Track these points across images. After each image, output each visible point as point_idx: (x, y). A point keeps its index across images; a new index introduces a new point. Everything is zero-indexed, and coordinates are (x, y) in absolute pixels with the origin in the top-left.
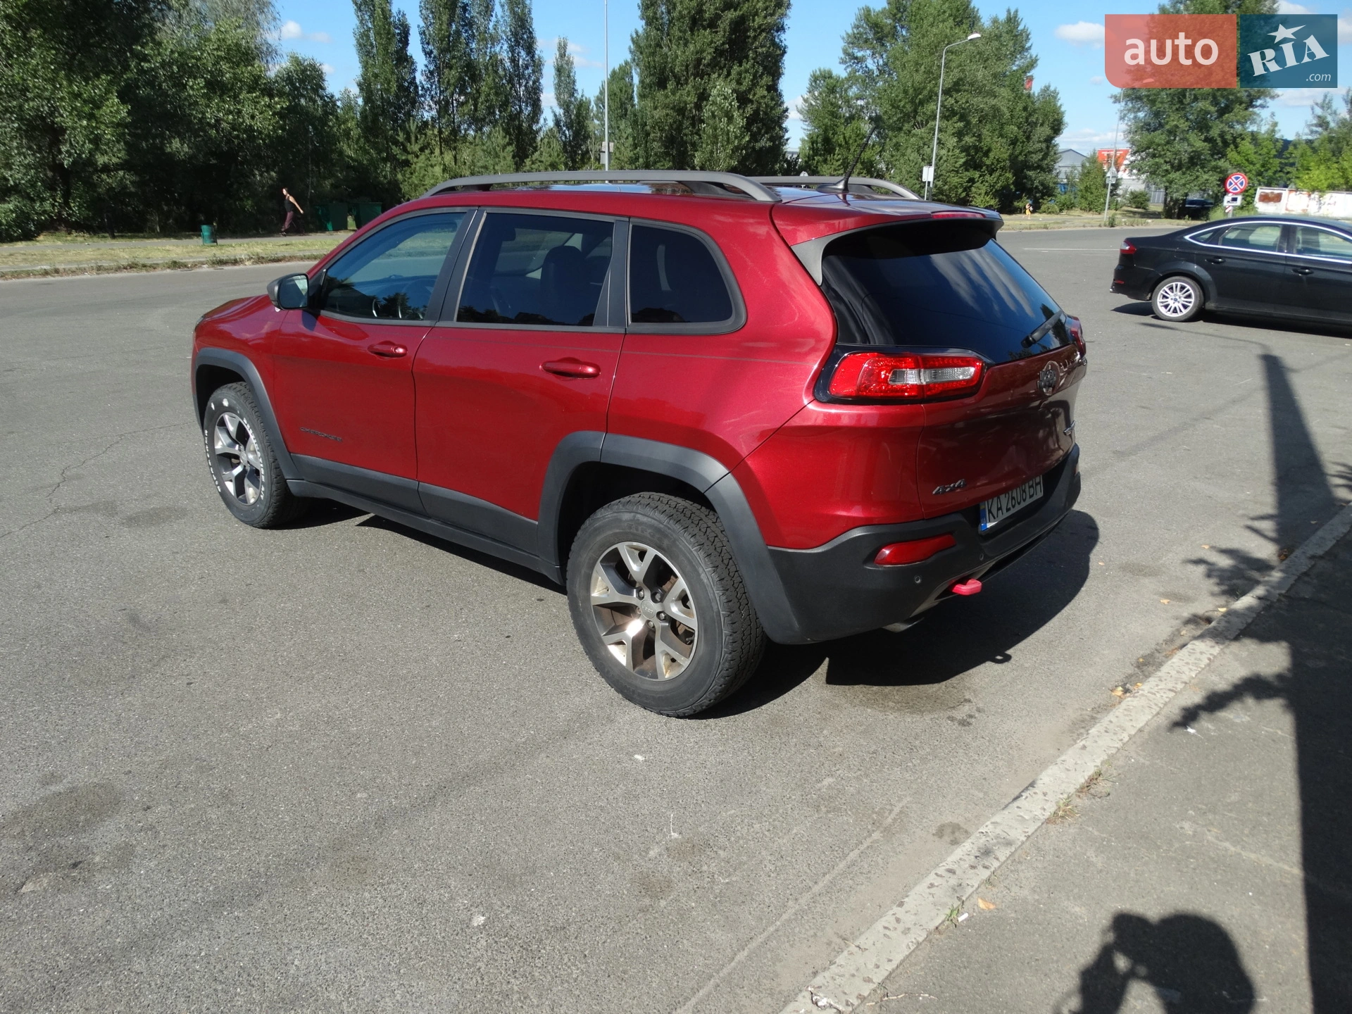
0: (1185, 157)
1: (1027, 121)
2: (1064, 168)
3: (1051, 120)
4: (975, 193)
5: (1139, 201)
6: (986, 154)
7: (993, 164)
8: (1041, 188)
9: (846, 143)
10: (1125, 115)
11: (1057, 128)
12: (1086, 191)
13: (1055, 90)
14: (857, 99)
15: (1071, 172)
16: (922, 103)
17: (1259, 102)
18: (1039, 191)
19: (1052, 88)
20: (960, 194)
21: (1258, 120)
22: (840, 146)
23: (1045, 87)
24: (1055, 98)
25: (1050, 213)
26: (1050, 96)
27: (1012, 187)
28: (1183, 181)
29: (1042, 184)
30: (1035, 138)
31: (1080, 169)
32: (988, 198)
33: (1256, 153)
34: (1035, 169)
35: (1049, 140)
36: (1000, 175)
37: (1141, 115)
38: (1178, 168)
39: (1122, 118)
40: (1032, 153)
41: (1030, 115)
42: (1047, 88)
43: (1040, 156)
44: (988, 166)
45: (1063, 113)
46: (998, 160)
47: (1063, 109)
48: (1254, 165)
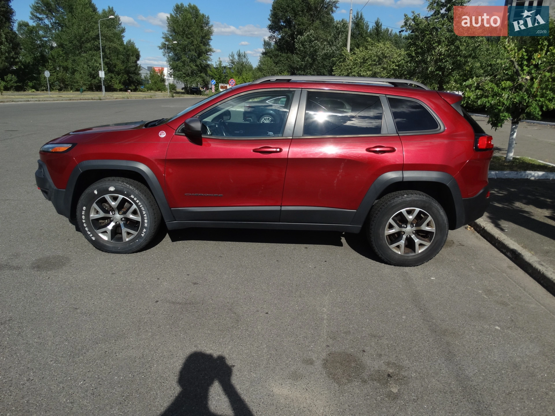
0: (190, 71)
1: (126, 54)
2: (144, 74)
3: (136, 54)
4: (114, 83)
5: (173, 87)
6: (115, 67)
7: (118, 71)
8: (137, 81)
9: (53, 58)
10: (165, 54)
11: (138, 57)
12: (155, 83)
13: (133, 42)
14: (44, 37)
15: (146, 75)
16: (83, 43)
17: (209, 53)
18: (136, 83)
19: (132, 41)
20: (109, 83)
21: (210, 60)
22: (50, 59)
23: (129, 40)
24: (133, 45)
25: (144, 92)
26: (131, 44)
27: (127, 81)
28: (191, 81)
29: (137, 80)
30: (131, 61)
31: (149, 74)
32: (120, 85)
33: (216, 71)
34: (133, 74)
35: (136, 62)
36: (122, 76)
37: (170, 54)
38: (188, 75)
39: (164, 55)
40: (131, 67)
41: (127, 51)
42: (130, 41)
43: (134, 68)
44: (116, 72)
45: (139, 52)
46: (120, 70)
47: (139, 50)
48: (217, 76)
